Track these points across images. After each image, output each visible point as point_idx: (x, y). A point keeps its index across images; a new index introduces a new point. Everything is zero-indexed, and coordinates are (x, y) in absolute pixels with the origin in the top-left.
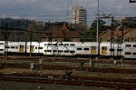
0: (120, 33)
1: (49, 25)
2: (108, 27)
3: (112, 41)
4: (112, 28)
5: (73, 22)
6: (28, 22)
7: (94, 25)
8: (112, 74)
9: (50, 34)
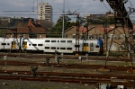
0: (85, 30)
1: (14, 21)
3: (77, 37)
4: (78, 24)
5: (39, 18)
7: (60, 21)
8: (77, 70)
9: (16, 30)
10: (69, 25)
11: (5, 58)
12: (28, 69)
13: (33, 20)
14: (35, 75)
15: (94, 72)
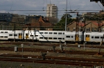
1: (29, 18)
2: (74, 20)
3: (77, 30)
6: (13, 15)
7: (63, 18)
11: (22, 45)
12: (39, 54)
13: (43, 17)
14: (44, 59)
15: (90, 57)
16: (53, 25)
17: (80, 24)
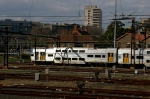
0: (143, 37)
1: (57, 28)
4: (133, 31)
5: (86, 24)
6: (32, 24)
7: (111, 28)
9: (59, 38)
10: (122, 32)
11: (47, 71)
12: (73, 84)
13: (78, 26)
16: (95, 38)
17: (137, 37)
